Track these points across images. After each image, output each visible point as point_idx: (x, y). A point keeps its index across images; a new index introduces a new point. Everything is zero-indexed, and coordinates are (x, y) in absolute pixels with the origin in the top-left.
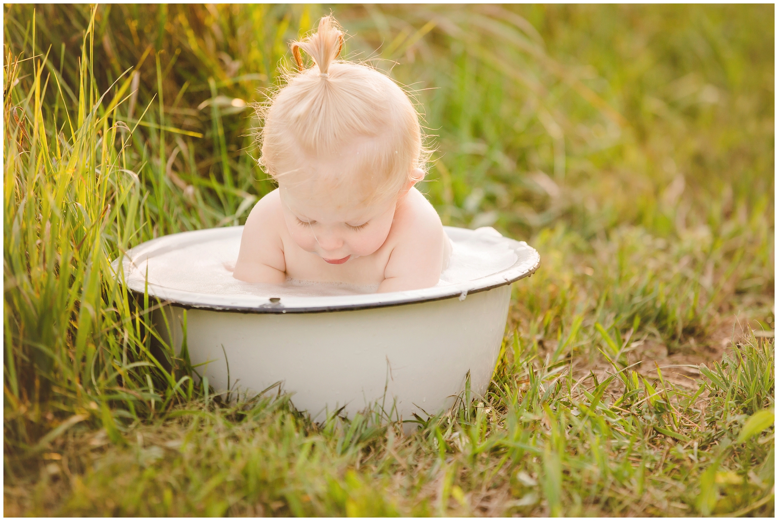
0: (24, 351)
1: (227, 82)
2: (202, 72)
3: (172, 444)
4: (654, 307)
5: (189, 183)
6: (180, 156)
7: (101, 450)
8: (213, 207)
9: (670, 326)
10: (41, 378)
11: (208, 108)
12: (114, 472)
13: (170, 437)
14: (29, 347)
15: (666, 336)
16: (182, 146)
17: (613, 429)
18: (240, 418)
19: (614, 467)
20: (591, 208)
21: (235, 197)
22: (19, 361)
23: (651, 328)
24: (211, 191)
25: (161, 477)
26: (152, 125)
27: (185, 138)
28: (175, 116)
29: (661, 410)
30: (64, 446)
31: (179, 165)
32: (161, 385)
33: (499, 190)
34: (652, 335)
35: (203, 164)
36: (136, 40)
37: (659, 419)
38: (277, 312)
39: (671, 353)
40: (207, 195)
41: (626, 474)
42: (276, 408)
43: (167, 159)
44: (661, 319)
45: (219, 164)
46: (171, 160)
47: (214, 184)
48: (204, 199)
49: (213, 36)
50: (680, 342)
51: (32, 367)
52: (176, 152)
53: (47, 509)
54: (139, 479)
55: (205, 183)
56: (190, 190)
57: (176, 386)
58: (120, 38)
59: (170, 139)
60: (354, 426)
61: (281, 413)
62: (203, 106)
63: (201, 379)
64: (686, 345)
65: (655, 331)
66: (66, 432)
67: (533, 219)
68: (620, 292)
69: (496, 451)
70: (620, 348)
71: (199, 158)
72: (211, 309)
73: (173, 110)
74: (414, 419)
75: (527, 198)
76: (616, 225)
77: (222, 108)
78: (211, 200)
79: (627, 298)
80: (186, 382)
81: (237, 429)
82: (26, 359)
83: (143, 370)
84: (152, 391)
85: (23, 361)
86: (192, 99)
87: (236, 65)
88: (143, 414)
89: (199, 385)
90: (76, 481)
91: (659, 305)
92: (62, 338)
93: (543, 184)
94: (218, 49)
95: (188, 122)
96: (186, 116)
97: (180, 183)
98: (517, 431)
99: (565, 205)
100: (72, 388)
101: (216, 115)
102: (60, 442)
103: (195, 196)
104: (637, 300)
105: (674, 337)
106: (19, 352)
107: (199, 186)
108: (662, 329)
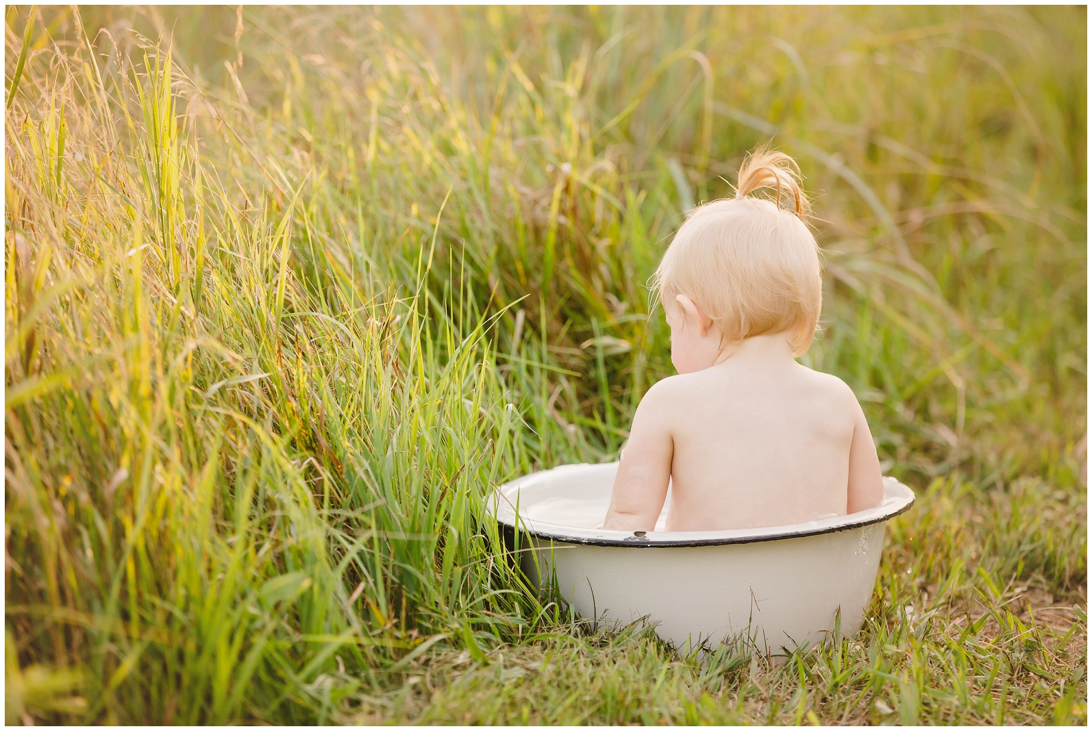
0: (394, 573)
1: (612, 321)
2: (588, 312)
3: (533, 665)
4: (1043, 555)
5: (571, 422)
6: (562, 394)
7: (463, 667)
8: (597, 447)
9: (1057, 574)
10: (409, 598)
11: (593, 347)
12: (474, 688)
13: (533, 659)
14: (399, 567)
15: (1053, 584)
16: (565, 384)
17: (981, 665)
18: (603, 644)
19: (975, 700)
20: (992, 459)
21: (617, 436)
22: (389, 582)
23: (1038, 575)
24: (595, 431)
25: (519, 694)
26: (535, 364)
27: (568, 378)
28: (559, 355)
29: (1031, 648)
30: (427, 662)
31: (562, 404)
32: (528, 612)
33: (897, 439)
34: (1038, 582)
35: (586, 403)
36: (523, 280)
37: (1030, 658)
38: (642, 545)
39: (1057, 601)
40: (590, 435)
41: (987, 706)
42: (640, 636)
43: (550, 395)
44: (1048, 568)
45: (602, 404)
46: (554, 398)
47: (598, 423)
48: (587, 439)
49: (601, 277)
50: (1068, 590)
51: (400, 587)
52: (558, 390)
53: (410, 719)
54: (498, 695)
55: (589, 422)
56: (572, 429)
57: (541, 611)
58: (507, 277)
59: (552, 378)
60: (718, 656)
61: (644, 640)
62: (586, 344)
63: (568, 606)
64: (1073, 593)
65: (1041, 578)
66: (430, 650)
67: (930, 469)
68: (1008, 539)
69: (859, 685)
70: (1001, 593)
71: (581, 397)
72: (577, 542)
73: (556, 349)
74: (783, 653)
75: (927, 448)
76: (1016, 476)
77: (607, 347)
78: (593, 439)
79: (1015, 545)
80: (552, 607)
81: (600, 654)
82: (396, 580)
83: (511, 598)
84: (519, 617)
85: (393, 582)
86: (577, 339)
87: (622, 307)
88: (508, 639)
89: (566, 612)
90: (437, 695)
91: (1047, 554)
92: (430, 559)
93: (944, 435)
94: (606, 290)
95: (573, 362)
96: (573, 356)
97: (562, 421)
98: (878, 661)
99: (965, 455)
100: (439, 610)
101: (600, 356)
102: (423, 658)
103: (576, 435)
104: (1026, 548)
105: (1061, 585)
106: (389, 573)
107: (582, 426)
108: (1050, 577)
